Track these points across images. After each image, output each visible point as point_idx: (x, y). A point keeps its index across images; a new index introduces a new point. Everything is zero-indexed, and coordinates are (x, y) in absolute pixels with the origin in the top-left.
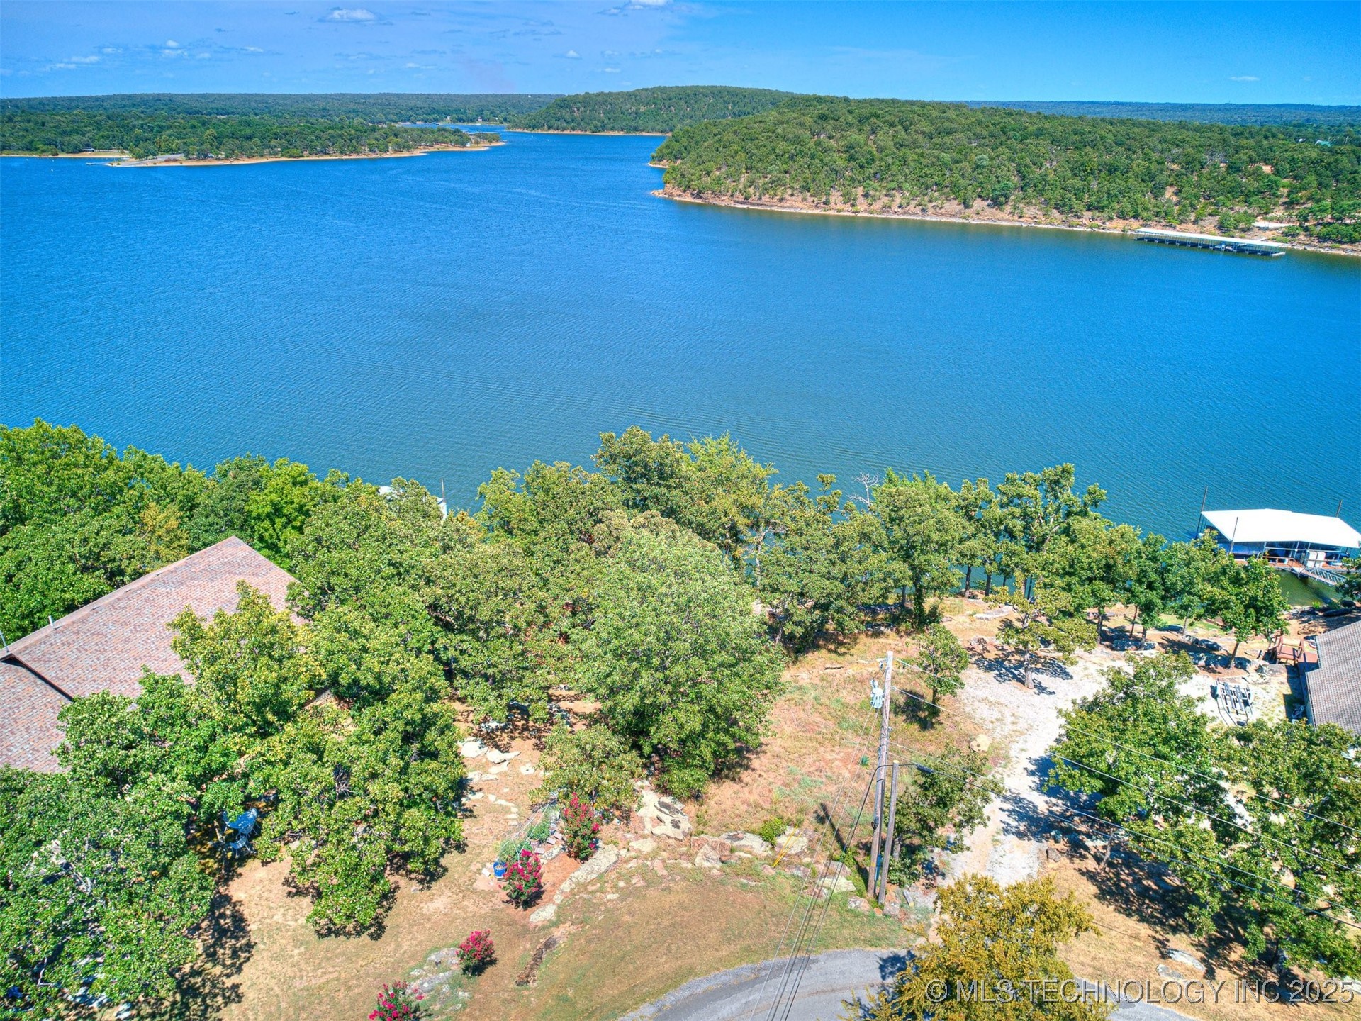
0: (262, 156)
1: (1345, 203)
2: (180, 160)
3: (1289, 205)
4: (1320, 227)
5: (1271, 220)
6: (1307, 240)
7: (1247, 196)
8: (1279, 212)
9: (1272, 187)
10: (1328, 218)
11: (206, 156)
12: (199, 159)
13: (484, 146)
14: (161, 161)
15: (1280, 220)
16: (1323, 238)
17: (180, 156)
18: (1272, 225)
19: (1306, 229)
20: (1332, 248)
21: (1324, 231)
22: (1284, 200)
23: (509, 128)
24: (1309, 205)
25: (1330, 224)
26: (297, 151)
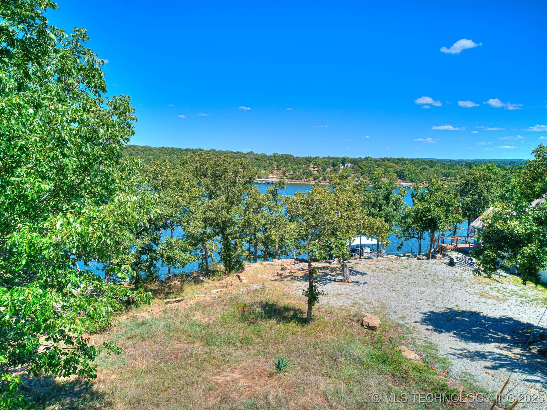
1: (296, 167)
3: (278, 170)
4: (290, 176)
5: (274, 175)
6: (287, 180)
7: (264, 167)
8: (275, 172)
9: (271, 164)
10: (291, 172)
15: (277, 174)
16: (292, 179)
18: (275, 176)
19: (286, 176)
20: (295, 181)
21: (291, 176)
22: (276, 169)
24: (284, 169)
25: (292, 174)
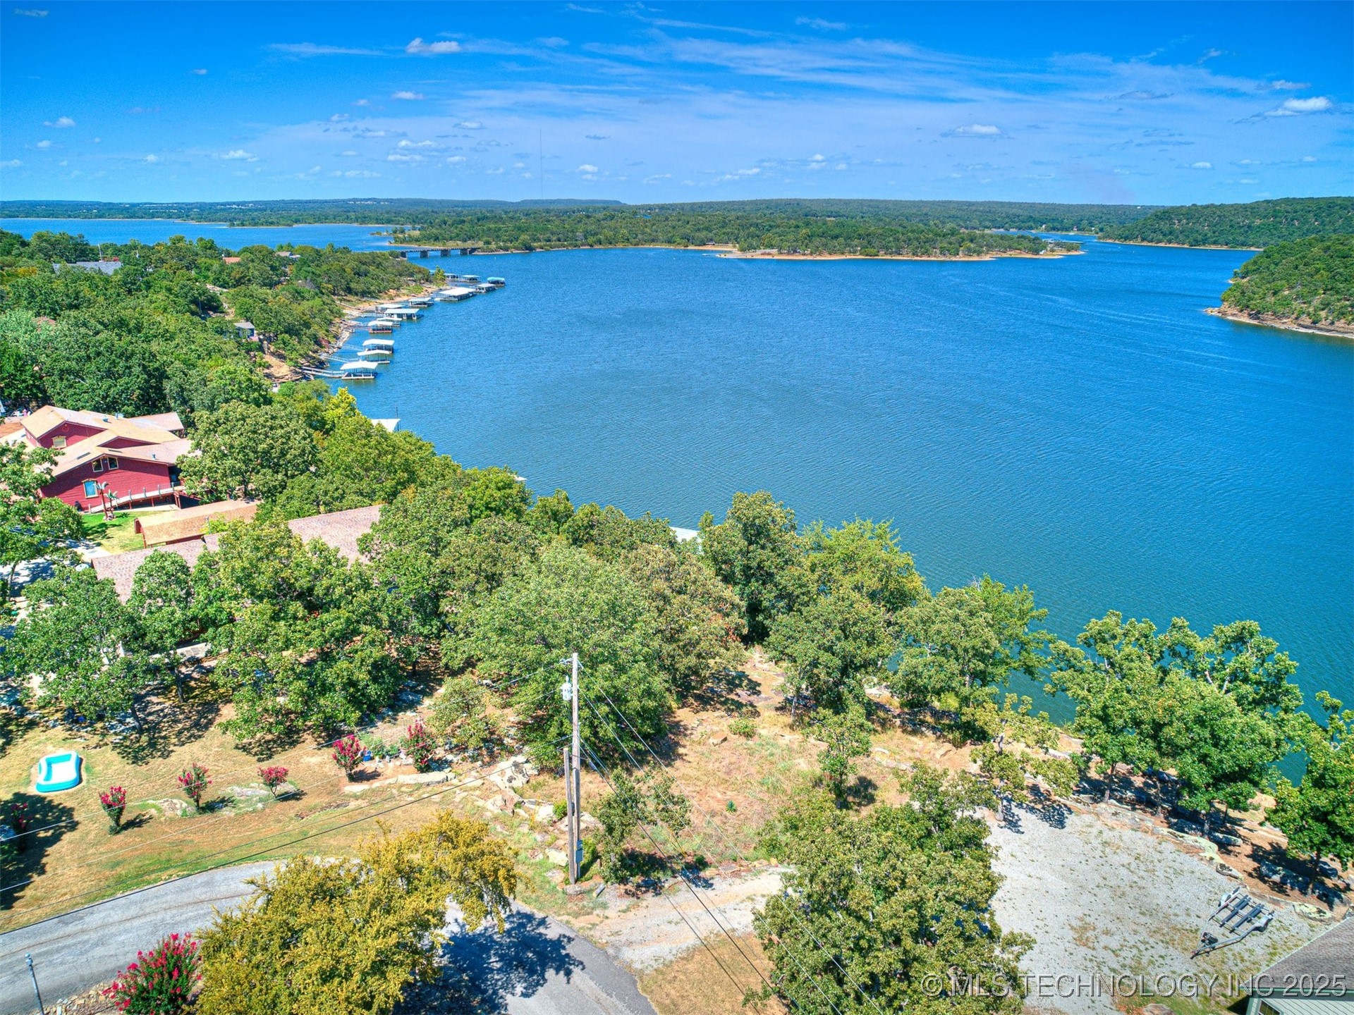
0: (843, 253)
2: (774, 254)
11: (795, 251)
12: (788, 253)
13: (1059, 254)
14: (757, 255)
17: (775, 251)
23: (1100, 238)
26: (874, 251)
